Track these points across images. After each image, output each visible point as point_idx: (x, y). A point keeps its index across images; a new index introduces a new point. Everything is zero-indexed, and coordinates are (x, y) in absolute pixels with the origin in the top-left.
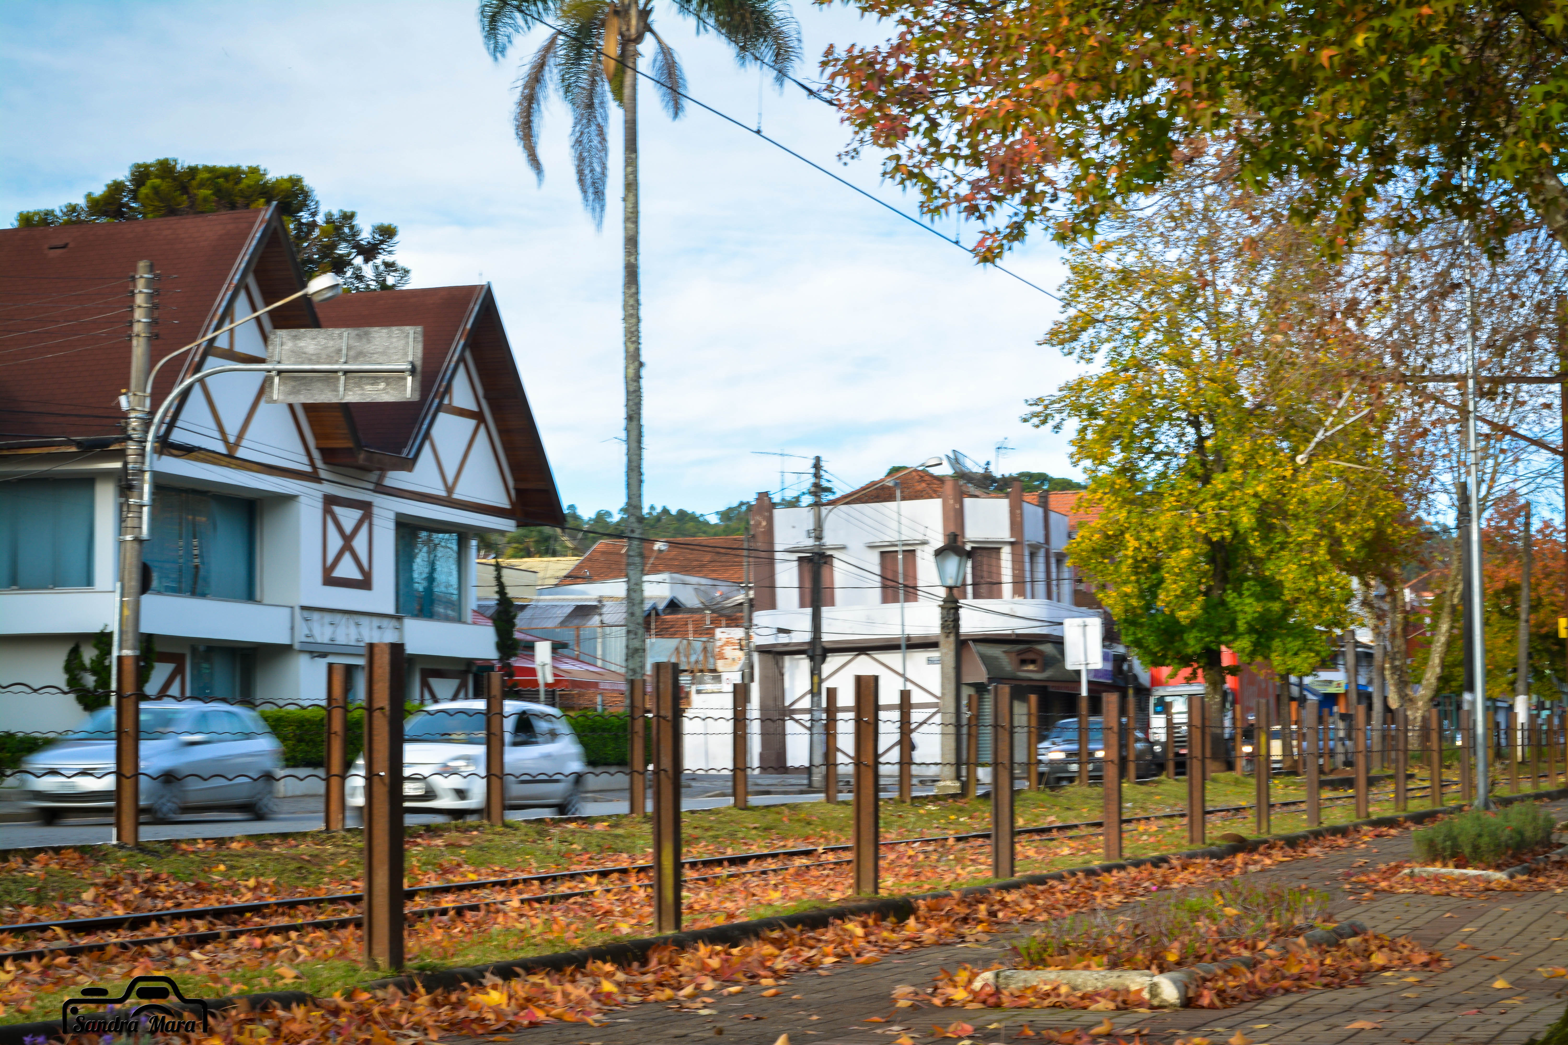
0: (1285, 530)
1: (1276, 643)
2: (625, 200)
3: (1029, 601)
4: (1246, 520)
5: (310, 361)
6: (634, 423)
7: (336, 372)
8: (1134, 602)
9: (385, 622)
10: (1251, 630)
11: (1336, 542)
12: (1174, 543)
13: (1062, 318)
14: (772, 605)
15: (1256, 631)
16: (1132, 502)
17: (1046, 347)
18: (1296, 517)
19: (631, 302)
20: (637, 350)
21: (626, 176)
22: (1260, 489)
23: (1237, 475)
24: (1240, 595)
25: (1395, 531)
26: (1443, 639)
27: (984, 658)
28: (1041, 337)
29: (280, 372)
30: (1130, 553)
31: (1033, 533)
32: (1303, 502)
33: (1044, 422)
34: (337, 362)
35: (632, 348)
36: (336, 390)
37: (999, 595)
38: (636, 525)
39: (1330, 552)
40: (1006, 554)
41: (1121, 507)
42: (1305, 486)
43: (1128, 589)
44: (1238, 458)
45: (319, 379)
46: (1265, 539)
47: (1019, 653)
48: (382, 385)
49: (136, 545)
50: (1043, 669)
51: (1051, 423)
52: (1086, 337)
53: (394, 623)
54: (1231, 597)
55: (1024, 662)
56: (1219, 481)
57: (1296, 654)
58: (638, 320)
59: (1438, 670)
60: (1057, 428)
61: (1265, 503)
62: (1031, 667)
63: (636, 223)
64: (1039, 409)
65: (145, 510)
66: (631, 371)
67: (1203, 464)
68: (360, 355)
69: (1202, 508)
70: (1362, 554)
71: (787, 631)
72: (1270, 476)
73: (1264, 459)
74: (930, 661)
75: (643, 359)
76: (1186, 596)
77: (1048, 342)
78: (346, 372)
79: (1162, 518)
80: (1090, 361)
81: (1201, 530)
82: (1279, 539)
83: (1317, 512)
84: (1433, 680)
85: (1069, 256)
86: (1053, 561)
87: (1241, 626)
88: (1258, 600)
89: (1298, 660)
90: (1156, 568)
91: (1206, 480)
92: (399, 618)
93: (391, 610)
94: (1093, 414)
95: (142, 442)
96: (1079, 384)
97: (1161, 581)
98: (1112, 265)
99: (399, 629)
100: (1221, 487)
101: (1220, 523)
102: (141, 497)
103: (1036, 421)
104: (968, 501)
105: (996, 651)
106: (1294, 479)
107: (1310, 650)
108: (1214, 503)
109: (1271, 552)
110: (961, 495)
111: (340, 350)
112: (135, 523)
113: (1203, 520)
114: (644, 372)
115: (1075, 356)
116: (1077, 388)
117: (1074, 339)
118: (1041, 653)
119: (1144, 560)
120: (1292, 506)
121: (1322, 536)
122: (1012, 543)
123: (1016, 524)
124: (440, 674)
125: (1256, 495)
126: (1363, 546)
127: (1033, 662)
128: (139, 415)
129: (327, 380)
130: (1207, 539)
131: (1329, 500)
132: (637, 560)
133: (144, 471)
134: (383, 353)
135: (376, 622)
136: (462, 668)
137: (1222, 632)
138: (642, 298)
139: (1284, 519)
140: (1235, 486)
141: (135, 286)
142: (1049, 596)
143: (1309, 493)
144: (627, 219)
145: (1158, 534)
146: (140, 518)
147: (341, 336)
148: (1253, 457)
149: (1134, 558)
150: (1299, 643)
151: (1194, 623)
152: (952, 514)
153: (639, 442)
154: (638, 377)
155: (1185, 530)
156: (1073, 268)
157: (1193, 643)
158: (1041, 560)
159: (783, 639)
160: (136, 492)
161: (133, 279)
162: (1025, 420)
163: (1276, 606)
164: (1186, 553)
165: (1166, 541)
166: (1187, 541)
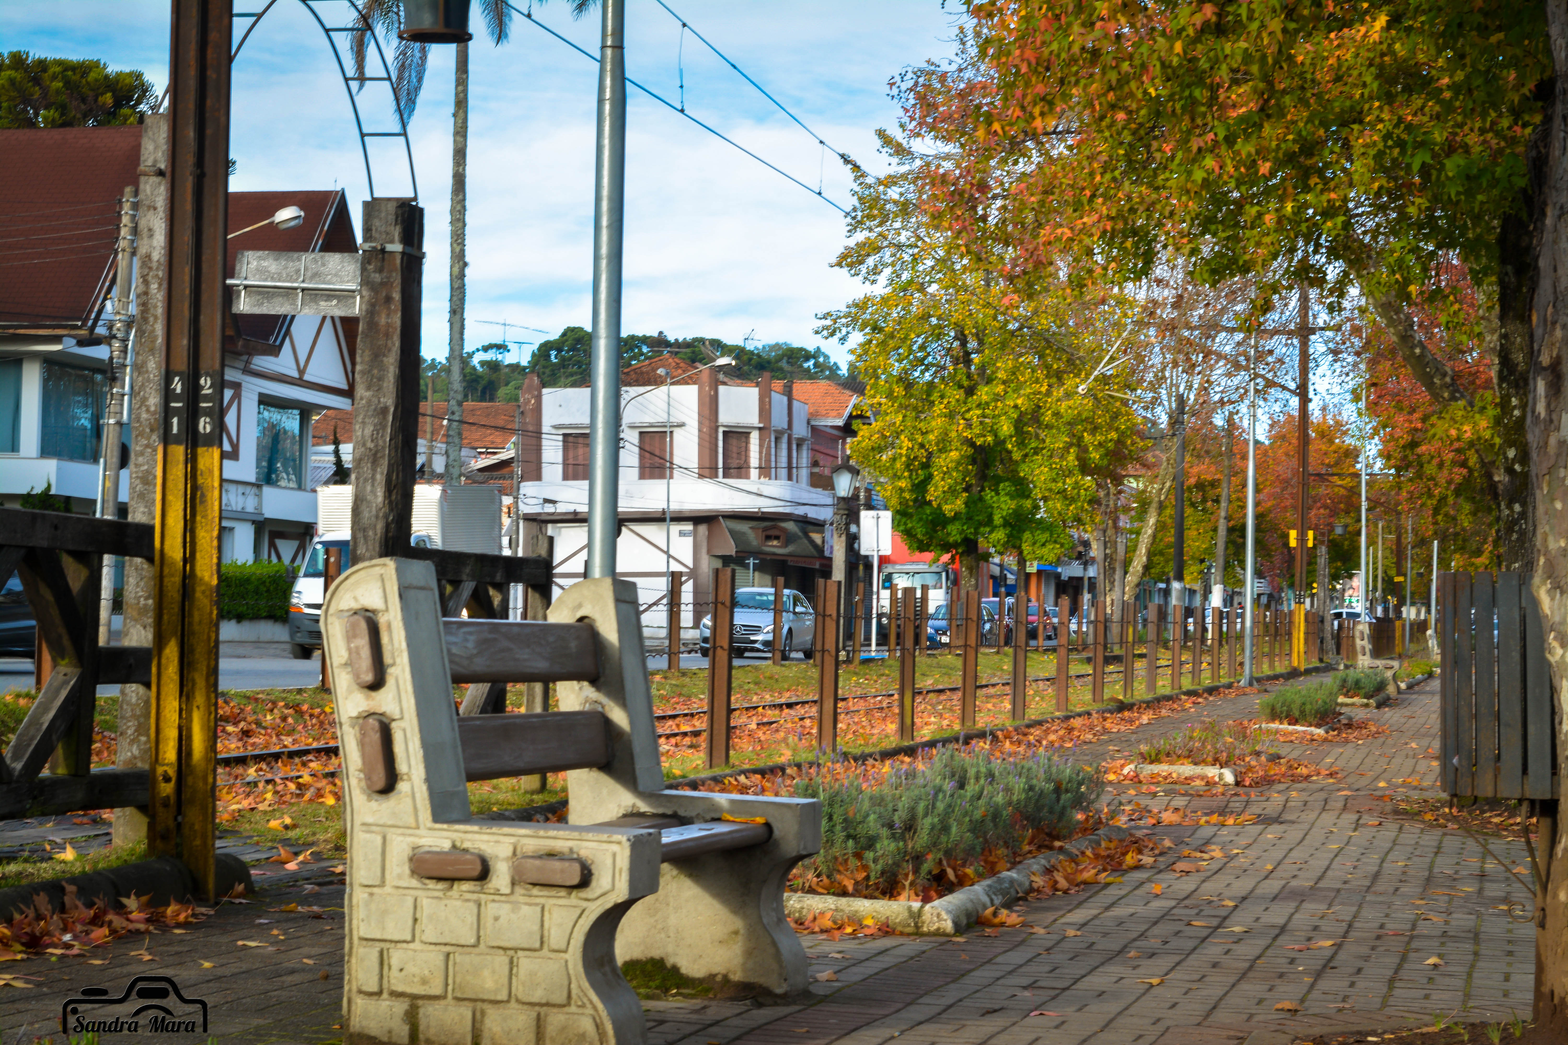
0: (1037, 436)
1: (1027, 535)
2: (455, 115)
3: (773, 482)
4: (1006, 428)
5: (273, 279)
6: (458, 317)
7: (296, 289)
8: (907, 495)
9: (248, 489)
10: (1006, 524)
11: (1083, 449)
12: (944, 445)
13: (852, 242)
14: (538, 477)
15: (1010, 525)
16: (906, 408)
17: (837, 268)
18: (1049, 427)
19: (459, 207)
20: (463, 251)
21: (457, 94)
22: (1019, 402)
23: (1000, 389)
24: (998, 494)
25: (1133, 443)
26: (1150, 532)
27: (733, 533)
28: (834, 260)
29: (246, 287)
30: (904, 452)
31: (779, 420)
32: (1057, 414)
33: (832, 334)
34: (296, 281)
35: (458, 249)
36: (294, 303)
37: (747, 477)
38: (456, 408)
39: (1078, 458)
40: (754, 437)
41: (897, 412)
42: (1058, 400)
43: (903, 484)
44: (1001, 375)
45: (280, 295)
46: (1021, 445)
47: (765, 529)
48: (335, 302)
49: (117, 428)
50: (786, 545)
51: (838, 335)
52: (871, 261)
53: (254, 490)
54: (988, 495)
55: (768, 538)
56: (984, 393)
57: (1043, 545)
58: (464, 225)
59: (1144, 559)
60: (843, 340)
61: (1022, 414)
62: (775, 543)
63: (465, 136)
64: (828, 322)
65: (126, 398)
66: (456, 270)
67: (969, 376)
68: (315, 275)
69: (968, 416)
70: (1105, 462)
71: (554, 502)
72: (1028, 390)
73: (1023, 375)
74: (682, 534)
75: (467, 259)
76: (952, 492)
77: (839, 265)
78: (303, 290)
79: (934, 423)
80: (874, 282)
81: (967, 434)
82: (1033, 445)
83: (1069, 423)
84: (1140, 568)
85: (857, 189)
86: (794, 447)
87: (997, 520)
88: (1012, 498)
89: (1045, 550)
90: (926, 466)
91: (970, 391)
92: (259, 486)
93: (252, 478)
94: (876, 329)
95: (125, 340)
96: (865, 303)
97: (930, 477)
98: (896, 197)
99: (259, 496)
100: (985, 398)
101: (984, 429)
102: (123, 387)
103: (825, 333)
104: (722, 388)
105: (743, 527)
106: (1048, 393)
107: (1055, 542)
108: (979, 412)
109: (1026, 455)
110: (715, 384)
111: (298, 271)
112: (118, 408)
113: (969, 426)
114: (467, 271)
115: (860, 277)
116: (861, 305)
117: (861, 263)
118: (784, 530)
119: (915, 458)
120: (1048, 417)
121: (1071, 445)
122: (760, 429)
123: (765, 411)
124: (283, 535)
125: (1016, 407)
126: (1106, 455)
127: (777, 538)
128: (123, 318)
129: (287, 295)
130: (971, 443)
131: (1079, 414)
132: (456, 440)
133: (125, 366)
134: (336, 275)
135: (241, 489)
136: (302, 530)
137: (981, 524)
138: (468, 203)
139: (1039, 427)
140: (997, 398)
141: (121, 208)
142: (790, 478)
143: (1063, 406)
144: (456, 133)
145: (931, 437)
146: (122, 405)
147: (299, 260)
148: (1014, 373)
149: (908, 457)
150: (1047, 535)
151: (957, 516)
152: (707, 400)
153: (462, 333)
154: (462, 276)
155: (953, 434)
156: (860, 199)
157: (954, 532)
158: (784, 446)
159: (549, 508)
160: (118, 384)
161: (120, 202)
162: (817, 332)
163: (1028, 504)
164: (954, 455)
165: (937, 444)
166: (956, 444)
